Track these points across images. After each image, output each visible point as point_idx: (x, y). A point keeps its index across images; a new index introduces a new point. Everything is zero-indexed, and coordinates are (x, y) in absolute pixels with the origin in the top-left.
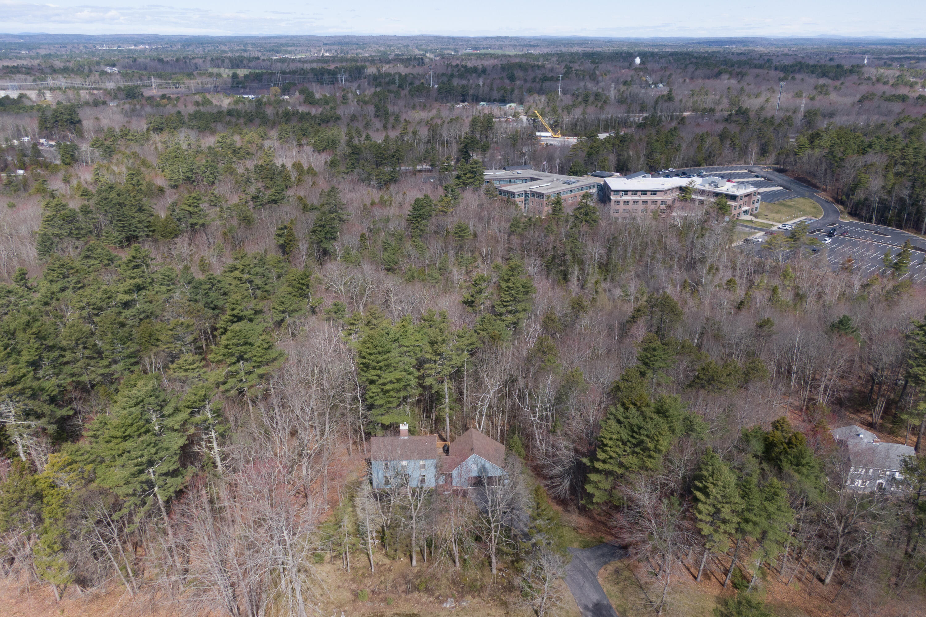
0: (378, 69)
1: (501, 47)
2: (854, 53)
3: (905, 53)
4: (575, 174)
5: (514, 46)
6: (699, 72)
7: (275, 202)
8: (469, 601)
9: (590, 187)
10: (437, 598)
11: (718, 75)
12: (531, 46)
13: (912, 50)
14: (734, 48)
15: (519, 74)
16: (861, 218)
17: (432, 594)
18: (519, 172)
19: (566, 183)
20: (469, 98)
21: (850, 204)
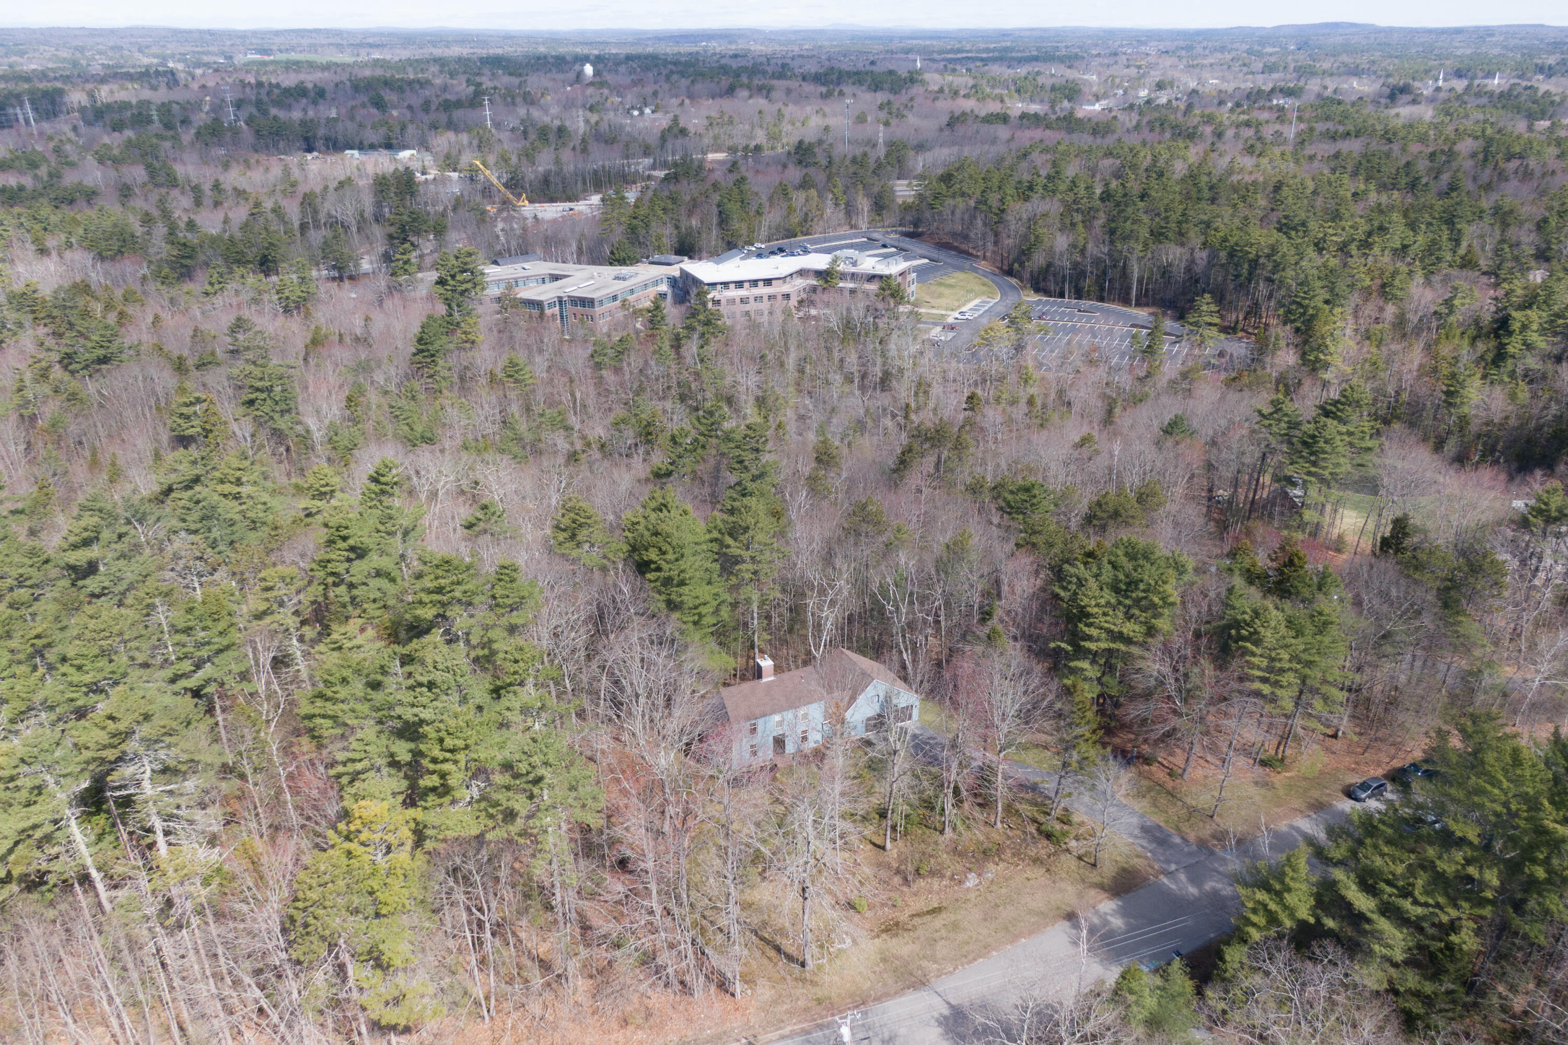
0: (91, 95)
1: (313, 48)
2: (892, 52)
3: (959, 51)
4: (622, 262)
5: (339, 47)
6: (699, 87)
7: (104, 360)
8: (992, 870)
9: (656, 283)
10: (952, 878)
11: (730, 91)
12: (371, 46)
13: (968, 47)
14: (716, 46)
15: (389, 96)
16: (1047, 293)
17: (943, 876)
18: (526, 265)
19: (617, 278)
20: (320, 144)
21: (1026, 275)
